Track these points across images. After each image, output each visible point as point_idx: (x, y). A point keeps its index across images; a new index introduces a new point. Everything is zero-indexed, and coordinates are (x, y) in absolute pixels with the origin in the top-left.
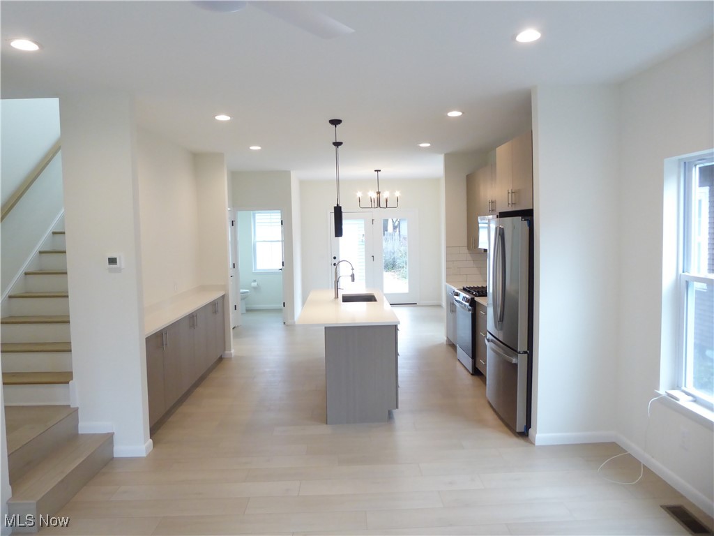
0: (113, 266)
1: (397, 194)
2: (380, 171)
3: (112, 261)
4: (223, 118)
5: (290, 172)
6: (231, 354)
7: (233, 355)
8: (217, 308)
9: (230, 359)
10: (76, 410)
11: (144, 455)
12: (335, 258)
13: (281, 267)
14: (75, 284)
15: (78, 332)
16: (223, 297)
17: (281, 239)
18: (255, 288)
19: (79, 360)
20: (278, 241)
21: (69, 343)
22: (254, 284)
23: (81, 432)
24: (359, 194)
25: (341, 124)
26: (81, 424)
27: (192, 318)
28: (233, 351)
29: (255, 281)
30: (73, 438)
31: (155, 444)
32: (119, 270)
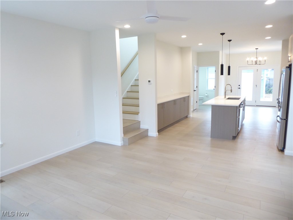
0: (149, 83)
1: (265, 58)
2: (258, 49)
3: (149, 81)
4: (184, 36)
5: (219, 51)
6: (190, 116)
7: (191, 117)
8: (185, 100)
9: (190, 118)
10: (140, 121)
11: (155, 136)
12: (239, 85)
13: (214, 88)
14: (141, 89)
15: (141, 102)
16: (189, 96)
17: (215, 78)
18: (207, 96)
19: (141, 109)
20: (214, 79)
21: (139, 105)
22: (206, 95)
23: (141, 127)
24: (248, 59)
25: (225, 34)
26: (141, 126)
27: (175, 101)
28: (191, 115)
29: (207, 93)
30: (139, 128)
31: (159, 135)
32: (151, 84)
